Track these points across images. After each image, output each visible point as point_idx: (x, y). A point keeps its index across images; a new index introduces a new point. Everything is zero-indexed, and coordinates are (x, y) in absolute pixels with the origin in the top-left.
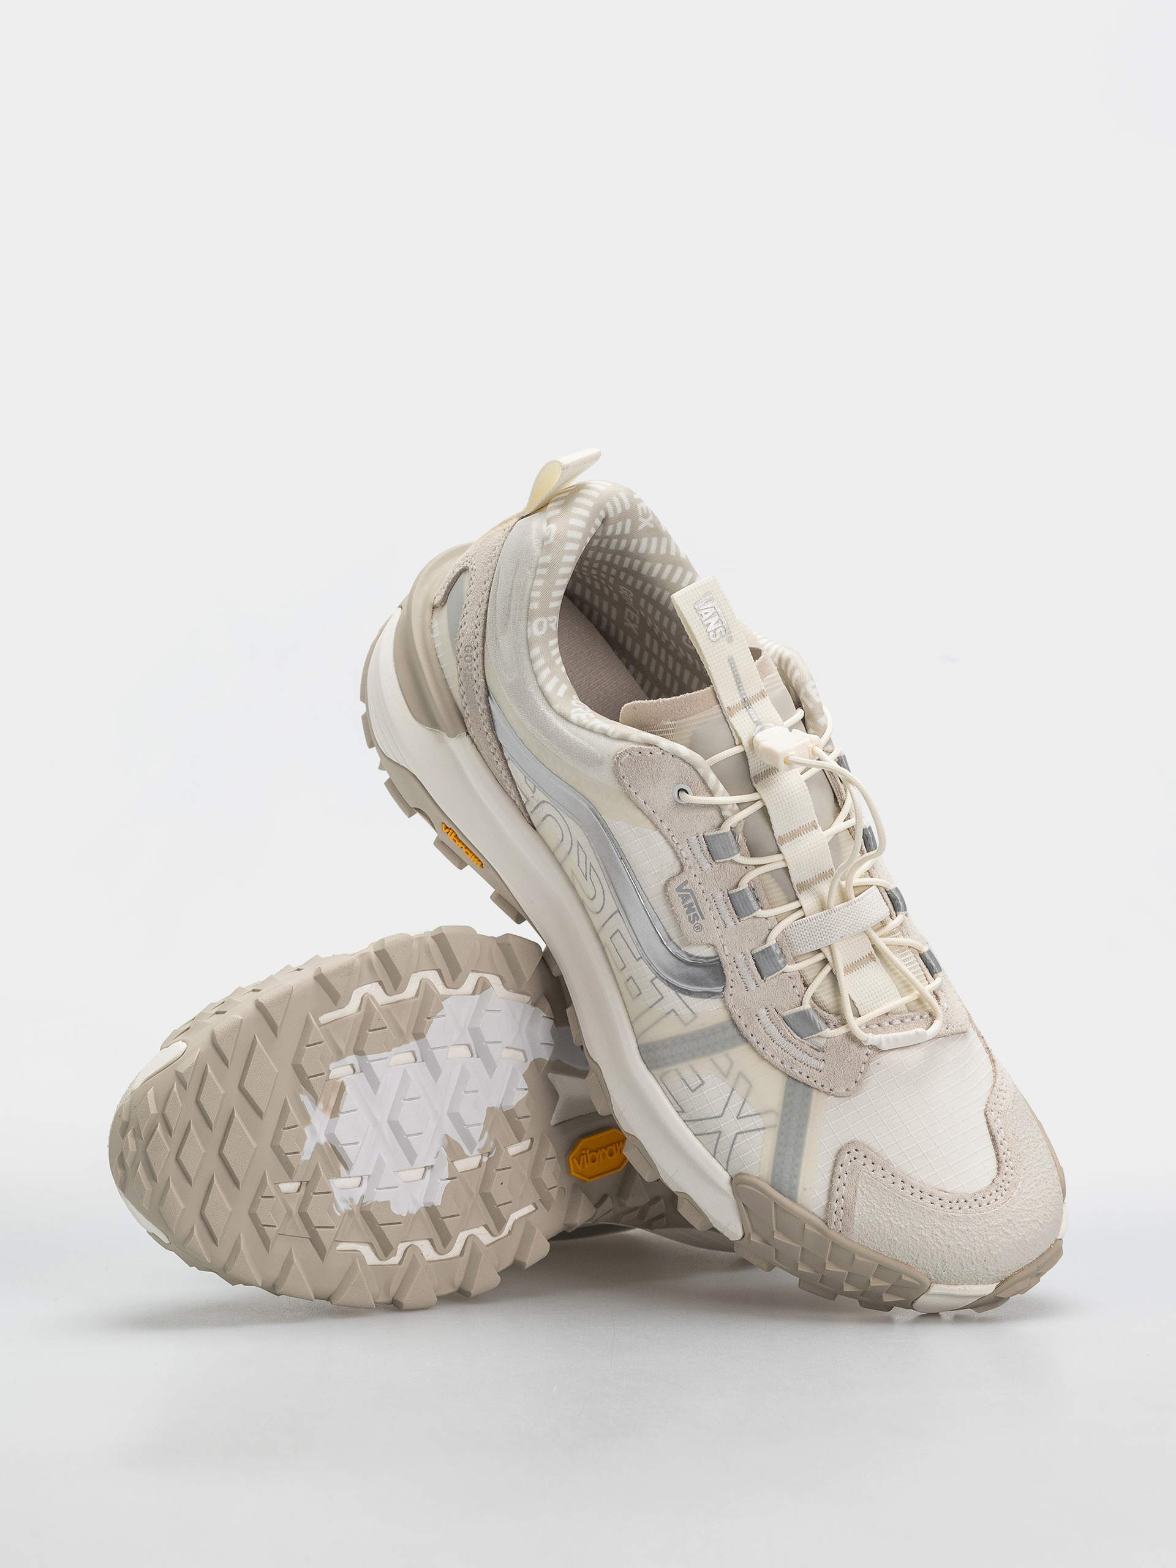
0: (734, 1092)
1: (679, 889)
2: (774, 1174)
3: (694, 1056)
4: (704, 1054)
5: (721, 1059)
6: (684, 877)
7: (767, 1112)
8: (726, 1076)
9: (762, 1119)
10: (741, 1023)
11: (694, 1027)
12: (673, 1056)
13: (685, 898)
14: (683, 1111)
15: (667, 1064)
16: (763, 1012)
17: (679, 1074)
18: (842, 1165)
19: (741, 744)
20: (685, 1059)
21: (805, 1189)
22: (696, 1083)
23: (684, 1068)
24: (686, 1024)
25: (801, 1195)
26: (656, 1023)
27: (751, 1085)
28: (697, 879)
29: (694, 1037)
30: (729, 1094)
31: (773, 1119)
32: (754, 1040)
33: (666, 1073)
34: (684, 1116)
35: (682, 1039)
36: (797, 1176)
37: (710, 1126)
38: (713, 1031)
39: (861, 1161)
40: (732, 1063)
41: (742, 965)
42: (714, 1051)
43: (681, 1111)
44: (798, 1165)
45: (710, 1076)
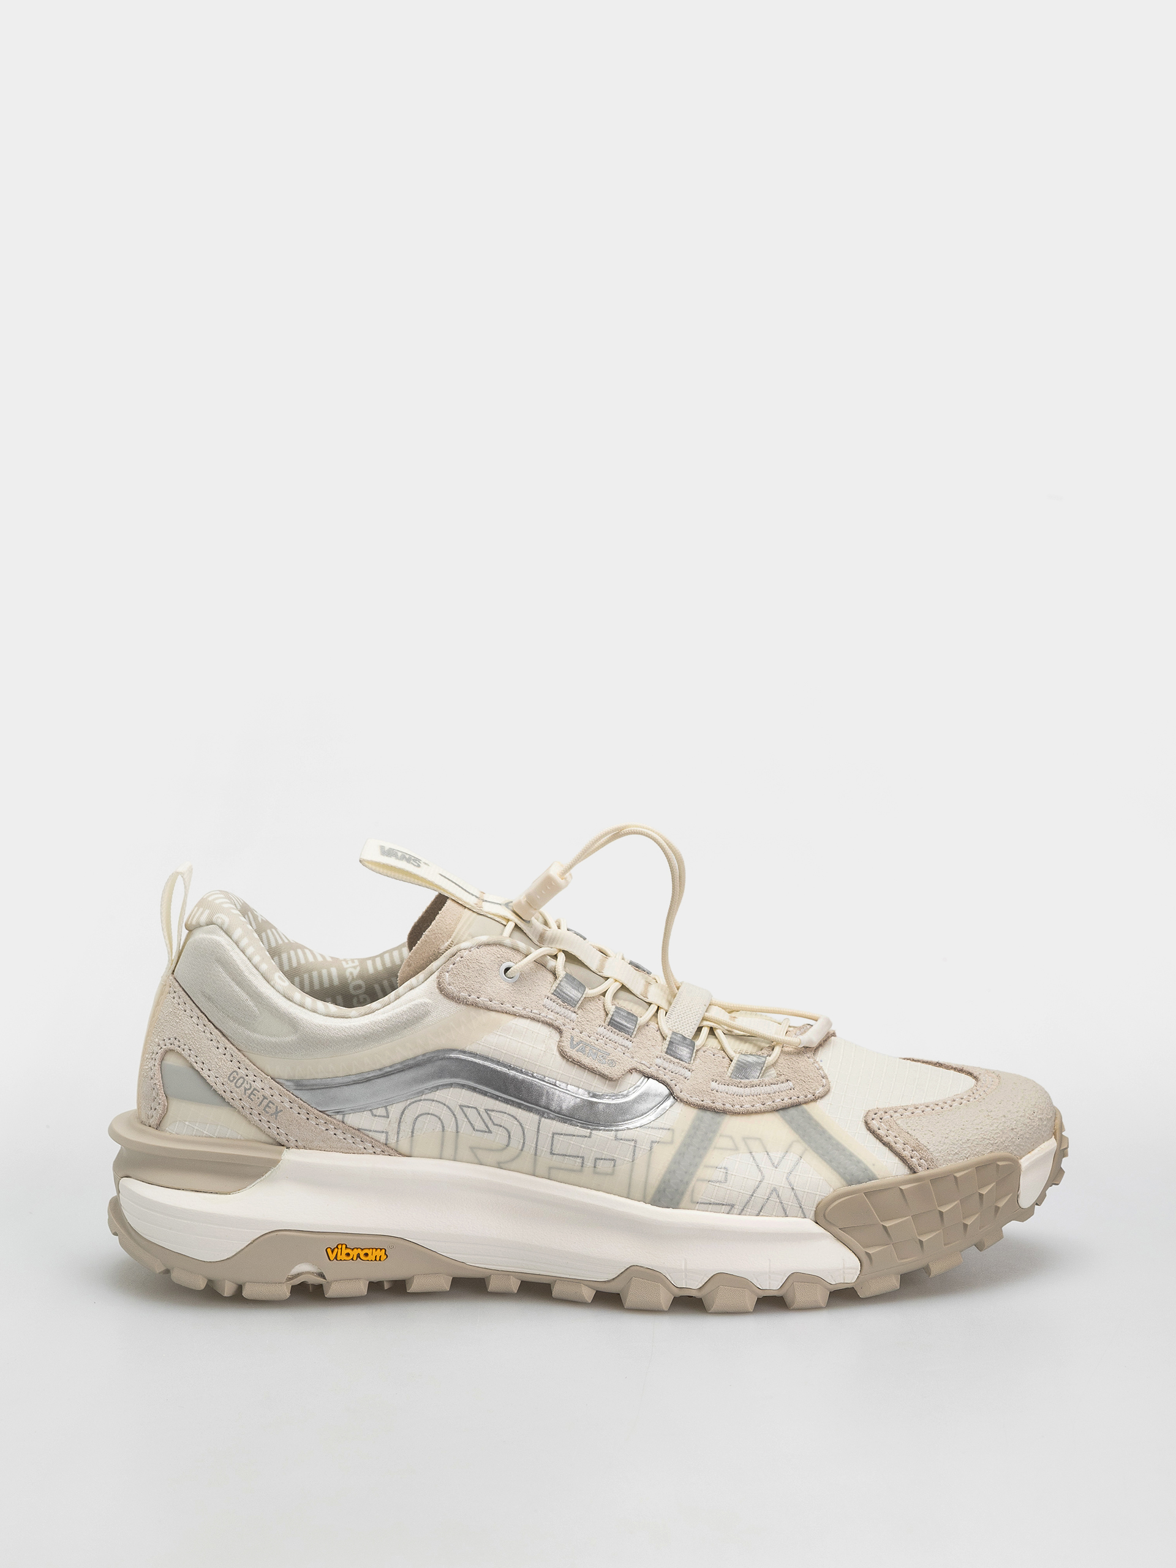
0: (753, 1153)
1: (573, 1046)
2: (842, 1175)
3: (701, 1157)
4: (706, 1149)
5: (720, 1142)
6: (567, 1035)
7: (790, 1146)
8: (736, 1149)
9: (792, 1153)
10: (708, 1102)
11: (679, 1139)
12: (686, 1173)
13: (582, 1051)
14: (732, 1206)
15: (687, 1183)
16: (714, 1085)
17: (703, 1180)
18: (879, 1129)
19: (508, 920)
20: (697, 1166)
21: (874, 1165)
22: (722, 1173)
23: (702, 1172)
24: (672, 1142)
25: (875, 1170)
26: (649, 1166)
27: (759, 1139)
28: (576, 1030)
29: (686, 1145)
30: (752, 1158)
31: (799, 1147)
32: (728, 1106)
33: (693, 1191)
34: (737, 1208)
35: (681, 1153)
36: (859, 1162)
37: (762, 1193)
38: (695, 1128)
39: (887, 1116)
40: (731, 1137)
41: (666, 1065)
42: (710, 1140)
43: (730, 1208)
44: (851, 1155)
45: (726, 1159)
